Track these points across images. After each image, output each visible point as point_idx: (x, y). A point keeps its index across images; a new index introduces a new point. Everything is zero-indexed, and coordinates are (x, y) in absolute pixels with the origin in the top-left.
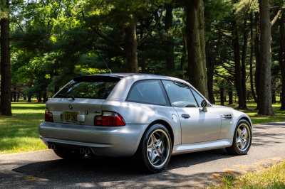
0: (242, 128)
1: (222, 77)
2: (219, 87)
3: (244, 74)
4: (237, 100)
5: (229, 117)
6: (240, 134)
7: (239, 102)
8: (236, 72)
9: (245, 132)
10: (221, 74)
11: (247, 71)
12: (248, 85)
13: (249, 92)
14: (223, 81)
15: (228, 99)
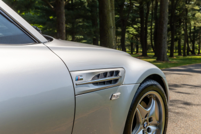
0: (147, 102)
1: (132, 34)
2: (130, 42)
3: (146, 32)
4: (141, 51)
5: (111, 78)
6: (141, 119)
7: (143, 52)
8: (141, 31)
9: (153, 108)
10: (131, 33)
11: (149, 31)
12: (149, 41)
13: (149, 46)
14: (132, 38)
15: (135, 50)
